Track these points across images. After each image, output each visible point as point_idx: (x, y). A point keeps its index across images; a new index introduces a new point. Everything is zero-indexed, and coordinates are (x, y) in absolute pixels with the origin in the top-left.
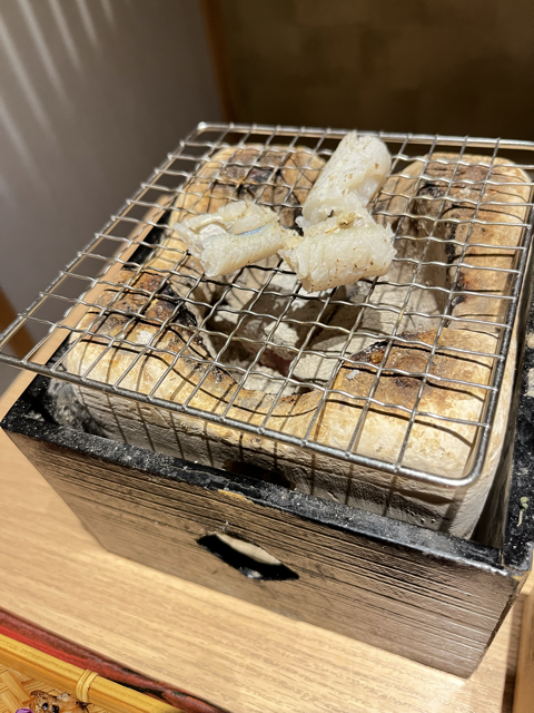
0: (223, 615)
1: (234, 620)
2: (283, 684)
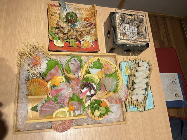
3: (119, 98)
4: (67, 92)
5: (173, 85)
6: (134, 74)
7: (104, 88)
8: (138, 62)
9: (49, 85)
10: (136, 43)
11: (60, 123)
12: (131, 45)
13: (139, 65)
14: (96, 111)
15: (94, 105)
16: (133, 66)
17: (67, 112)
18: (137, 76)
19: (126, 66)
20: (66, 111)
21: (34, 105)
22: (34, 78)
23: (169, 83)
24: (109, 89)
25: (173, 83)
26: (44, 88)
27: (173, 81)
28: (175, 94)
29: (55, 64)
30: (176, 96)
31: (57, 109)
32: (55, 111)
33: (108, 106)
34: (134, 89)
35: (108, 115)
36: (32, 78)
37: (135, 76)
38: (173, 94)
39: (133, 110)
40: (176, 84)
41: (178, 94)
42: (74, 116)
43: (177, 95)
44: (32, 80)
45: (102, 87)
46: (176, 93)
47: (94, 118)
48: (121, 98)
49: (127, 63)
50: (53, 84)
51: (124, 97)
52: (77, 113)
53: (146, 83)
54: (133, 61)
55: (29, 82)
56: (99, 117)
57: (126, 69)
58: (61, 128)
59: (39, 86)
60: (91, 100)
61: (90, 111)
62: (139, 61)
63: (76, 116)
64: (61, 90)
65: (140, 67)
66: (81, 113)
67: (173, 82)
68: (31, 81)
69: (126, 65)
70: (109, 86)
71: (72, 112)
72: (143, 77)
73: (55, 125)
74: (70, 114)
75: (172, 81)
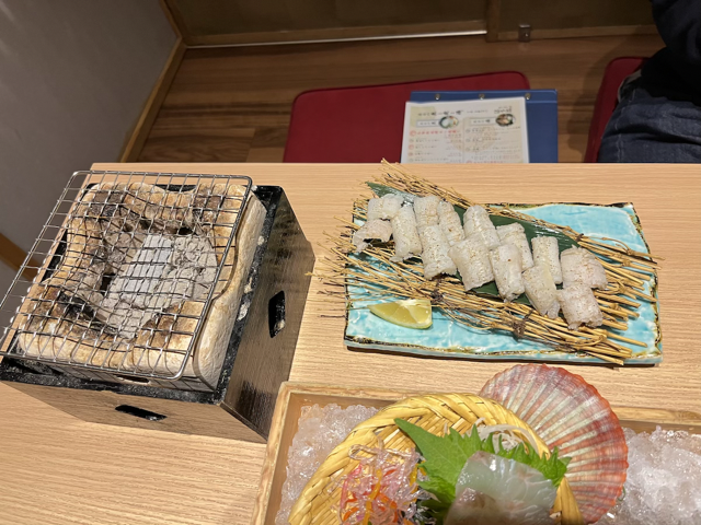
0: (152, 440)
1: (158, 441)
2: (184, 467)
5: (457, 128)
6: (433, 279)
8: (366, 244)
10: (241, 257)
12: (248, 289)
13: (385, 238)
16: (382, 274)
18: (445, 266)
19: (377, 311)
23: (449, 140)
25: (449, 126)
27: (441, 123)
28: (497, 126)
30: (507, 125)
34: (523, 297)
37: (446, 275)
38: (496, 134)
39: (651, 324)
40: (455, 115)
41: (497, 115)
43: (504, 120)
46: (493, 121)
49: (356, 305)
53: (496, 224)
54: (352, 266)
57: (391, 318)
62: (360, 236)
65: (392, 237)
67: (445, 123)
69: (366, 312)
72: (454, 234)
75: (440, 129)
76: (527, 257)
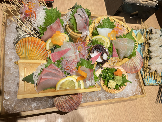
3: (134, 66)
4: (74, 55)
7: (117, 53)
9: (48, 45)
10: (146, 2)
11: (66, 99)
12: (141, 5)
14: (111, 81)
15: (107, 74)
17: (75, 82)
20: (75, 80)
21: (28, 74)
22: (27, 36)
24: (124, 53)
26: (41, 50)
29: (56, 14)
31: (62, 78)
32: (59, 80)
33: (124, 75)
34: (151, 58)
35: (125, 86)
36: (24, 37)
39: (152, 83)
42: (84, 88)
44: (24, 40)
45: (114, 52)
47: (109, 91)
48: (136, 66)
50: (54, 43)
51: (140, 64)
52: (88, 84)
55: (19, 42)
56: (114, 89)
58: (68, 105)
59: (34, 48)
60: (102, 68)
61: (102, 82)
62: (152, 28)
63: (87, 88)
64: (65, 51)
66: (93, 84)
68: (21, 41)
69: (137, 33)
70: (124, 50)
71: (82, 82)
73: (59, 102)
74: (80, 86)
76: (158, 58)
